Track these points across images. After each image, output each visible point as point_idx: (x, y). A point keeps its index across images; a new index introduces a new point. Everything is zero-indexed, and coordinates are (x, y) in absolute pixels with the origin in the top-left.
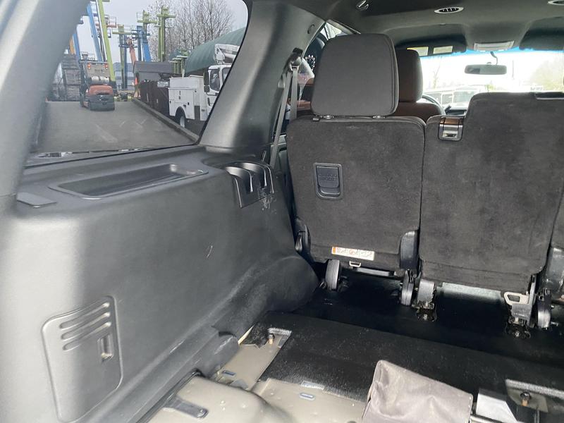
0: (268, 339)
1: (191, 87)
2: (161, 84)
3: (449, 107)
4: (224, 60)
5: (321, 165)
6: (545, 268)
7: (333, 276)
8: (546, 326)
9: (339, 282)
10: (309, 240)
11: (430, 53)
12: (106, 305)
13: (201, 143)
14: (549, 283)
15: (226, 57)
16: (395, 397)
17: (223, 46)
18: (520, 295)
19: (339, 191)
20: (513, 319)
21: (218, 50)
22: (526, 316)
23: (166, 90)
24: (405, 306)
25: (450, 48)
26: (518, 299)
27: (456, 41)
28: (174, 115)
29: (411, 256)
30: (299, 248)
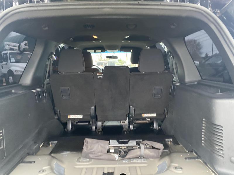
0: (50, 145)
3: (103, 69)
4: (9, 49)
6: (129, 112)
7: (70, 126)
8: (132, 129)
9: (72, 128)
10: (60, 115)
11: (95, 52)
12: (1, 131)
13: (19, 83)
14: (131, 116)
16: (90, 146)
19: (69, 96)
20: (124, 129)
21: (6, 45)
22: (127, 127)
24: (94, 131)
25: (100, 51)
26: (124, 122)
29: (94, 114)
30: (57, 117)
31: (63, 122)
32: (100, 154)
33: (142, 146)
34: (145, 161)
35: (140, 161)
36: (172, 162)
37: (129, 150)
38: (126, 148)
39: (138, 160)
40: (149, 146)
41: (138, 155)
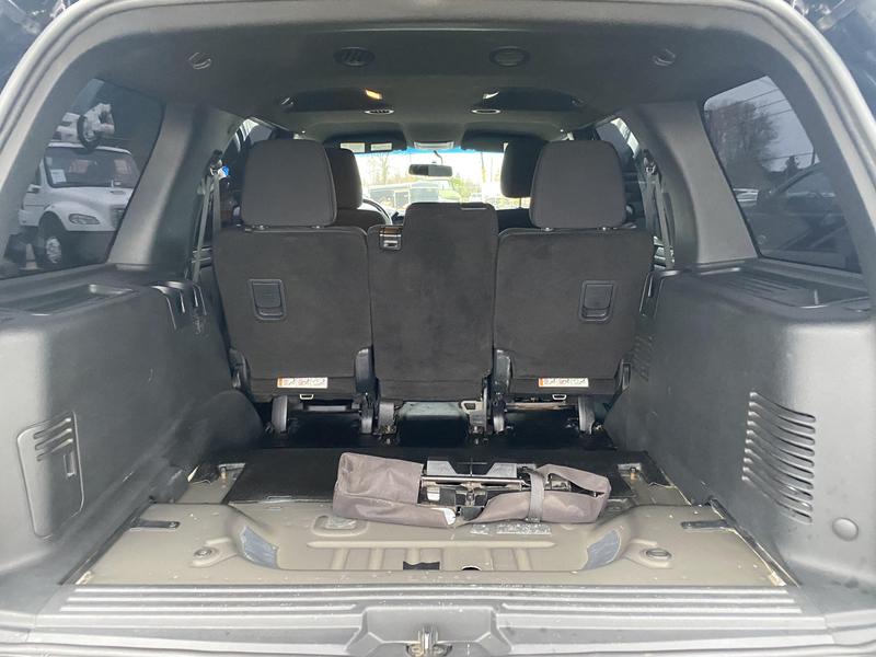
0: (218, 473)
3: (397, 213)
5: (257, 281)
6: (493, 370)
7: (281, 417)
8: (502, 429)
9: (288, 424)
10: (249, 375)
11: (368, 150)
12: (68, 420)
13: (109, 260)
14: (497, 385)
16: (359, 479)
18: (475, 402)
19: (282, 310)
20: (472, 428)
22: (483, 422)
24: (366, 434)
25: (388, 146)
26: (473, 407)
27: (399, 140)
29: (367, 376)
30: (237, 384)
31: (257, 401)
32: (393, 505)
33: (537, 483)
34: (545, 533)
35: (527, 530)
36: (636, 534)
37: (493, 495)
38: (481, 487)
39: (521, 530)
40: (559, 483)
41: (523, 512)
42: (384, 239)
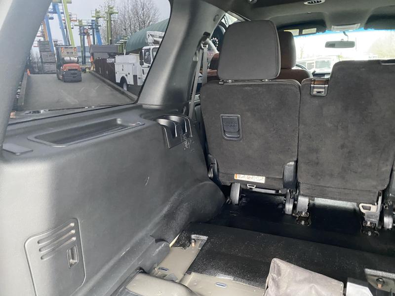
0: (191, 243)
1: (130, 62)
2: (110, 61)
4: (153, 43)
5: (226, 116)
6: (389, 186)
7: (236, 195)
8: (390, 227)
9: (240, 199)
11: (301, 34)
12: (72, 225)
13: (139, 102)
14: (391, 197)
15: (154, 40)
16: (285, 285)
17: (152, 33)
18: (371, 205)
19: (239, 134)
20: (366, 222)
21: (149, 35)
22: (376, 220)
23: (113, 65)
24: (288, 215)
25: (314, 30)
26: (369, 209)
27: (319, 24)
28: (119, 82)
29: (291, 179)
30: (211, 175)
31: (222, 184)
42: (314, 88)
